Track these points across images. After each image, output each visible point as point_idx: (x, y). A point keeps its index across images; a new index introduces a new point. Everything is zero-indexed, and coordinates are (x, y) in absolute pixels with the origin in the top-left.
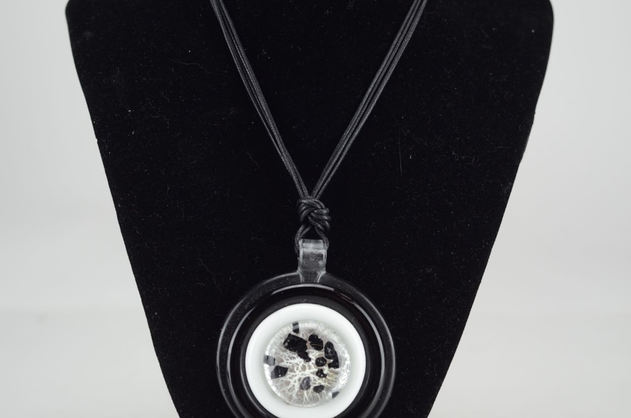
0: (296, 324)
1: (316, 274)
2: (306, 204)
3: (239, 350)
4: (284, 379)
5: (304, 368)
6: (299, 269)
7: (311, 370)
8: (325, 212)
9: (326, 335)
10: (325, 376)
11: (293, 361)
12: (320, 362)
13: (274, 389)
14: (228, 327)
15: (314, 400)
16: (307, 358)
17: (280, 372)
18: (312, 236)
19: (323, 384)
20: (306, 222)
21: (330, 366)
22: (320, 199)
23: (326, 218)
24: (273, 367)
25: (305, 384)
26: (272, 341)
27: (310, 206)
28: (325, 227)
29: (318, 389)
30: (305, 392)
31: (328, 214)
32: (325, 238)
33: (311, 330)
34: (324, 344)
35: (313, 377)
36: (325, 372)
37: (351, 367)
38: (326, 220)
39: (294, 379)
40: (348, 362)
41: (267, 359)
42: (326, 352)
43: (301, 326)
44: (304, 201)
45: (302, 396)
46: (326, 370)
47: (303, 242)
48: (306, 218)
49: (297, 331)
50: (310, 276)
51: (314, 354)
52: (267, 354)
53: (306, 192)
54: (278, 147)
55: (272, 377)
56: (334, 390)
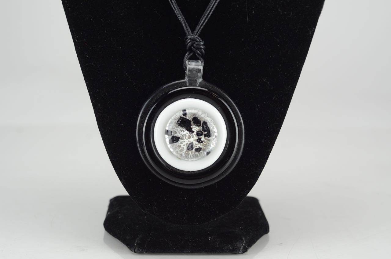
0: (184, 110)
1: (196, 81)
2: (190, 39)
3: (150, 126)
4: (177, 144)
5: (189, 137)
6: (186, 78)
7: (193, 138)
8: (202, 43)
9: (203, 117)
10: (202, 142)
11: (183, 133)
12: (199, 134)
13: (171, 150)
14: (143, 113)
15: (195, 156)
16: (191, 131)
17: (175, 139)
18: (194, 58)
19: (201, 147)
20: (190, 50)
21: (205, 136)
22: (198, 36)
23: (202, 47)
24: (171, 137)
25: (190, 147)
26: (170, 121)
27: (193, 40)
28: (202, 53)
29: (198, 150)
30: (190, 152)
31: (203, 45)
32: (202, 60)
33: (194, 114)
34: (202, 122)
35: (195, 143)
36: (202, 140)
37: (218, 137)
38: (203, 48)
39: (183, 144)
40: (216, 134)
41: (167, 132)
42: (203, 127)
43: (187, 112)
44: (189, 37)
45: (188, 154)
46: (203, 138)
47: (189, 61)
48: (190, 47)
49: (185, 115)
50: (193, 82)
51: (195, 129)
52: (167, 129)
53: (190, 32)
54: (173, 5)
55: (170, 143)
56: (208, 150)
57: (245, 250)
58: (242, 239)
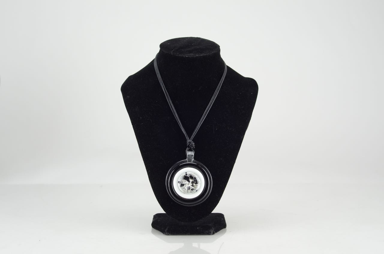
0: (186, 173)
1: (191, 160)
2: (188, 142)
3: (172, 179)
4: (183, 187)
5: (188, 184)
6: (187, 159)
7: (190, 185)
8: (193, 144)
9: (194, 175)
10: (194, 186)
11: (186, 182)
12: (192, 183)
13: (181, 190)
14: (168, 174)
15: (191, 192)
16: (189, 182)
17: (182, 185)
18: (190, 150)
19: (193, 188)
20: (189, 146)
21: (195, 183)
22: (193, 140)
23: (194, 145)
24: (180, 184)
25: (189, 188)
26: (180, 177)
27: (190, 142)
28: (193, 148)
29: (192, 189)
30: (189, 190)
31: (194, 144)
32: (194, 151)
33: (190, 174)
34: (194, 178)
35: (191, 186)
36: (194, 185)
37: (201, 184)
39: (186, 187)
40: (200, 183)
41: (179, 182)
42: (194, 180)
43: (187, 173)
44: (188, 141)
45: (188, 191)
46: (194, 184)
47: (188, 152)
48: (189, 145)
49: (186, 174)
50: (190, 160)
51: (191, 180)
52: (179, 181)
53: (188, 139)
54: (181, 127)
55: (180, 187)
56: (196, 190)
57: (213, 234)
58: (212, 228)
